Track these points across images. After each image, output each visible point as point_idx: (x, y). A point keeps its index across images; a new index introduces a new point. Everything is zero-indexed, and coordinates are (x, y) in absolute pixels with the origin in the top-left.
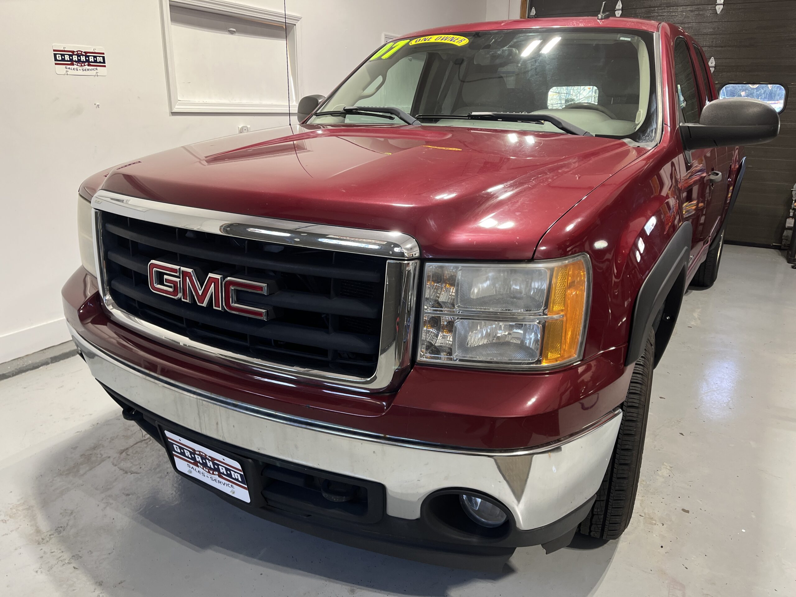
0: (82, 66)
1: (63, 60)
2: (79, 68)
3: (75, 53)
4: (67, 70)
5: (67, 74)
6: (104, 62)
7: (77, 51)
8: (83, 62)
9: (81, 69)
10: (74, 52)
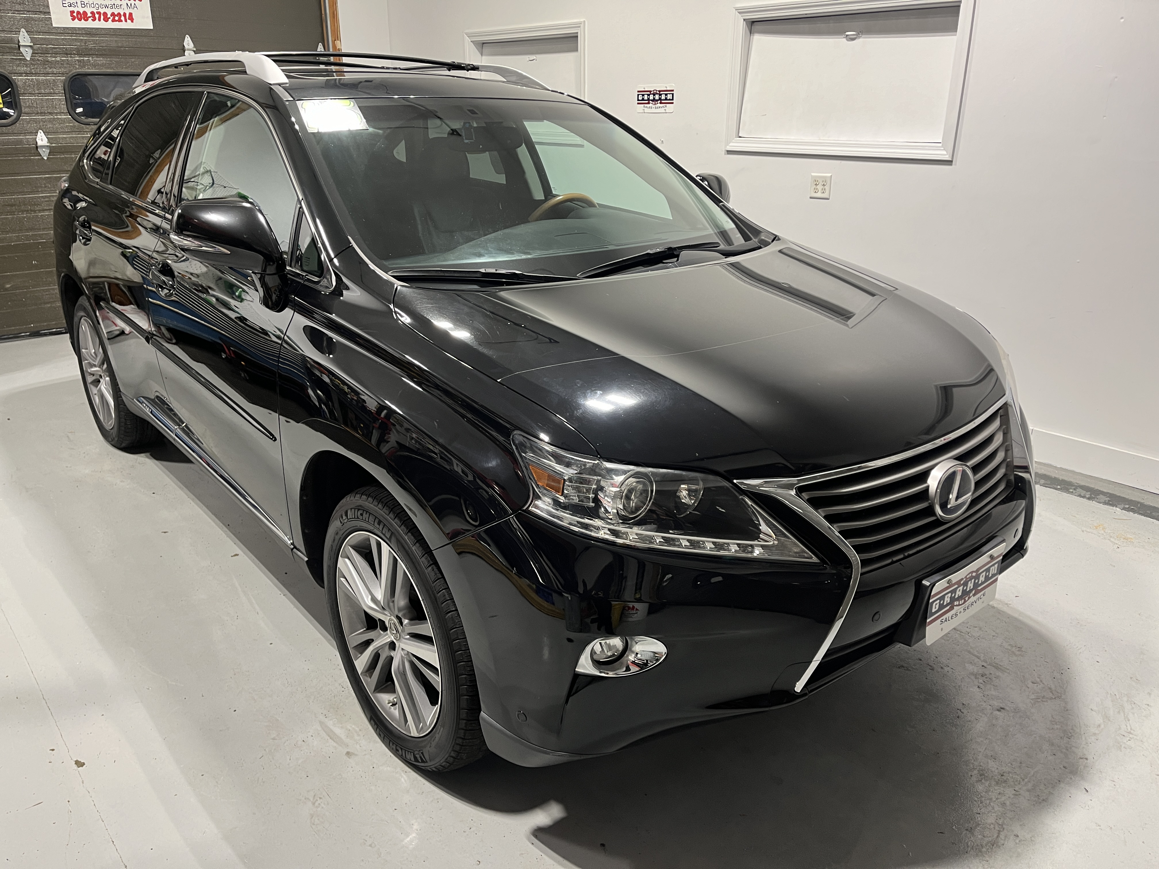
0: (655, 104)
1: (643, 100)
2: (654, 106)
3: (652, 92)
4: (645, 108)
5: (644, 113)
6: (672, 100)
7: (653, 91)
8: (657, 100)
9: (654, 107)
10: (650, 91)
